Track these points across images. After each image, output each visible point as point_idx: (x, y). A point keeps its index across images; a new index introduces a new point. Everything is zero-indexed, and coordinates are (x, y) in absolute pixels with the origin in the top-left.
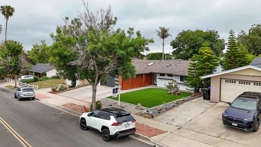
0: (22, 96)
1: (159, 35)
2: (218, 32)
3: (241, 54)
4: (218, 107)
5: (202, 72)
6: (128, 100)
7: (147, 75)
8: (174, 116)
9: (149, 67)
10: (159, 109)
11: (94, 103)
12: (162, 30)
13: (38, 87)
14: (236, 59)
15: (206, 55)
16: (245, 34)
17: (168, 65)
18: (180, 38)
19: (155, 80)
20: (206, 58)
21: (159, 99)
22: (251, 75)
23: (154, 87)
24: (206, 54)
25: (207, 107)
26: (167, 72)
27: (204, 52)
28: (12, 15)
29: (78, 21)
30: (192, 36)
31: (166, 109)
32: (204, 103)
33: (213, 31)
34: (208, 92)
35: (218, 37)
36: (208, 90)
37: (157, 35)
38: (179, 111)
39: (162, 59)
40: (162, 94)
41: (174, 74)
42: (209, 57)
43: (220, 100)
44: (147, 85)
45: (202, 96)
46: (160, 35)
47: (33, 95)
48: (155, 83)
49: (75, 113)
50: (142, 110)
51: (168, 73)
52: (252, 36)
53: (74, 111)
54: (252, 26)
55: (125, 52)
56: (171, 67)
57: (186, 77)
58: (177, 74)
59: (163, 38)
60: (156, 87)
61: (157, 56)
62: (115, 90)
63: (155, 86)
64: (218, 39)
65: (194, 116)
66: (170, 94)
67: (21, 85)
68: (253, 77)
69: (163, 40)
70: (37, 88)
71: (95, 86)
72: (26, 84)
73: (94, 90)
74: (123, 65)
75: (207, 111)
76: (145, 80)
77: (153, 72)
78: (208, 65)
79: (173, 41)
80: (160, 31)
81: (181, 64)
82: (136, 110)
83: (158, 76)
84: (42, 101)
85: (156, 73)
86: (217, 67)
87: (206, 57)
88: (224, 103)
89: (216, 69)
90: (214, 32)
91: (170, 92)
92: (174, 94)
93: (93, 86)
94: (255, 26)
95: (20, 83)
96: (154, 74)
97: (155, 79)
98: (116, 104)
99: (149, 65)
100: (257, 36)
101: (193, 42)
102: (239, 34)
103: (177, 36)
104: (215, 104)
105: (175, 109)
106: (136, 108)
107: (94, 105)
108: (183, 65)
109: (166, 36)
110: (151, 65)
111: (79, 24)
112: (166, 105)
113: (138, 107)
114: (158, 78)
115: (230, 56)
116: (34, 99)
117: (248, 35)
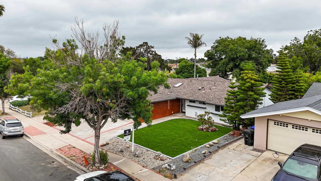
0: (6, 133)
1: (190, 43)
2: (264, 41)
3: (295, 79)
4: (264, 160)
5: (244, 104)
6: (146, 141)
7: (172, 101)
8: (204, 175)
9: (176, 90)
10: (185, 161)
11: (96, 153)
12: (194, 37)
13: (31, 114)
14: (288, 85)
15: (249, 82)
16: (298, 42)
17: (200, 88)
18: (217, 47)
19: (183, 107)
20: (249, 86)
21: (187, 139)
22: (310, 119)
23: (182, 116)
24: (248, 80)
25: (250, 160)
26: (199, 98)
27: (247, 77)
28: (2, 15)
29: (73, 43)
30: (232, 46)
31: (195, 162)
32: (246, 152)
33: (258, 40)
34: (250, 136)
35: (265, 47)
36: (250, 133)
37: (188, 43)
38: (212, 166)
39: (193, 76)
40: (191, 130)
41: (207, 101)
42: (252, 84)
43: (267, 149)
44: (173, 113)
45: (242, 138)
46: (192, 43)
47: (20, 131)
48: (183, 111)
49: (71, 165)
50: (162, 160)
51: (200, 100)
52: (308, 45)
53: (71, 161)
54: (308, 32)
55: (136, 93)
56: (204, 92)
57: (222, 107)
58: (211, 103)
59: (195, 48)
60: (184, 117)
61: (187, 68)
62: (127, 132)
63: (184, 114)
64: (265, 49)
65: (231, 177)
66: (202, 130)
67: (12, 108)
68: (312, 122)
69: (195, 50)
70: (31, 116)
71: (99, 130)
72: (18, 109)
73: (97, 136)
74: (134, 107)
75: (249, 166)
76: (170, 107)
77: (180, 97)
78: (251, 95)
79: (208, 51)
80: (192, 39)
81: (217, 88)
82: (154, 160)
83: (187, 103)
84: (33, 140)
85: (185, 100)
86: (263, 98)
87: (249, 84)
88: (272, 153)
89: (261, 101)
90: (260, 41)
91: (202, 128)
92: (206, 131)
93: (95, 131)
94: (312, 33)
95: (10, 106)
96: (182, 100)
97: (183, 105)
98: (128, 149)
99: (175, 86)
100: (314, 46)
101: (233, 53)
102: (292, 42)
103: (212, 45)
104: (260, 153)
105: (206, 161)
106: (154, 158)
107: (96, 156)
108: (219, 88)
109: (199, 45)
110: (179, 86)
111: (74, 47)
112: (196, 150)
113: (158, 157)
114: (187, 106)
115: (280, 82)
116: (23, 136)
117: (302, 43)
